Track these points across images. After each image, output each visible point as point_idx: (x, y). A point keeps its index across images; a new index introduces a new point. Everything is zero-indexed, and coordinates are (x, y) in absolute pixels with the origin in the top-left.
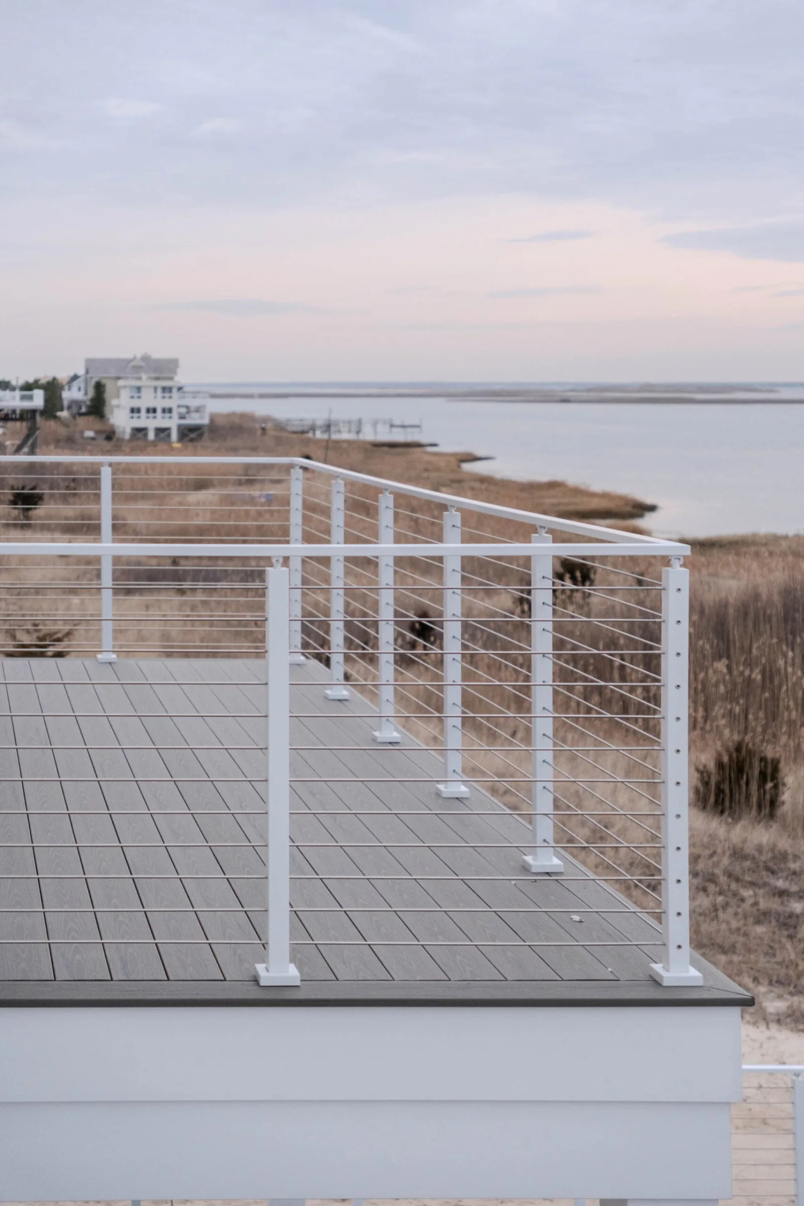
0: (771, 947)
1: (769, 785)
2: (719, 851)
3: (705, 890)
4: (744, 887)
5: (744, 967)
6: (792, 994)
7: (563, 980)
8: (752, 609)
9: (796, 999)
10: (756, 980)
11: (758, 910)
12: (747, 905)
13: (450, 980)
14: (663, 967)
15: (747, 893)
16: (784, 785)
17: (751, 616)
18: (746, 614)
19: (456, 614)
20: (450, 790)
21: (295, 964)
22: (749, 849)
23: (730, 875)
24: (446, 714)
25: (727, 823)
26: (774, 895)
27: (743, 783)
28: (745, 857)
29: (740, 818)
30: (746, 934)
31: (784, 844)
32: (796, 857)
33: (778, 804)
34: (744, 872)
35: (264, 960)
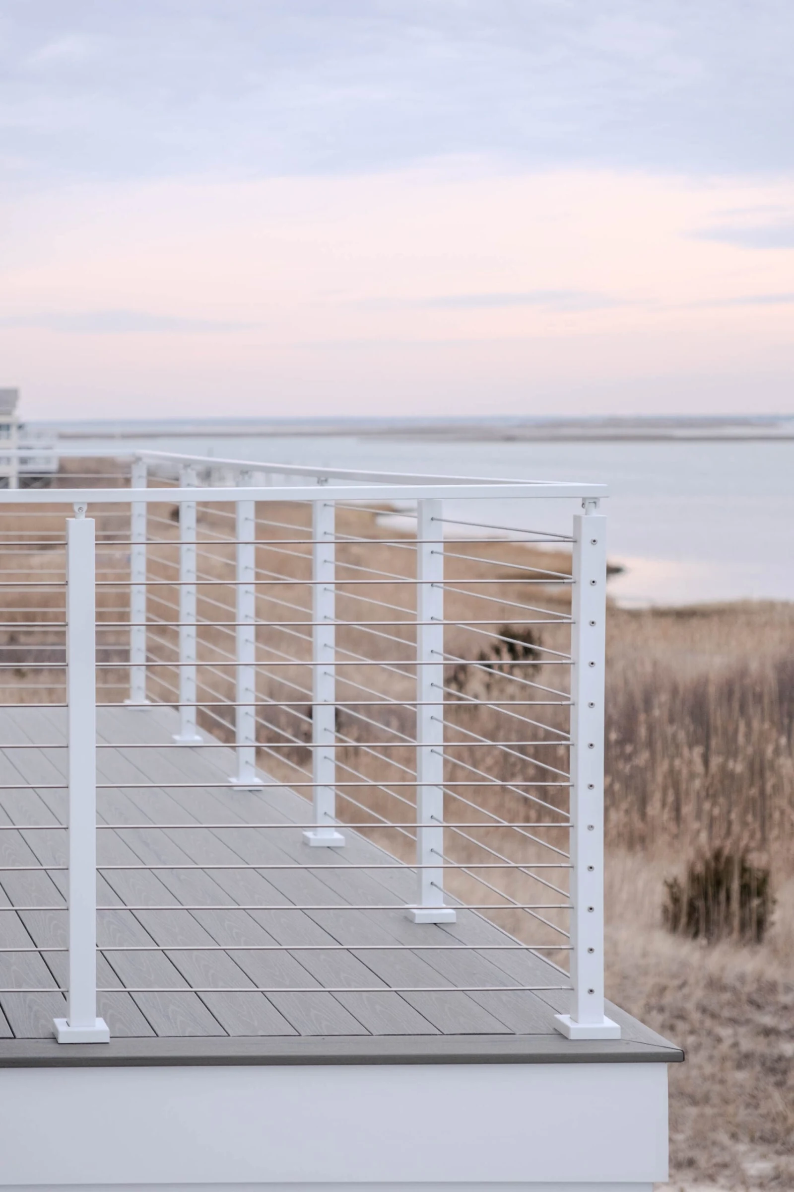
0: (753, 1097)
1: (755, 902)
2: (692, 980)
3: (672, 1028)
4: (721, 1024)
5: (720, 1121)
6: (779, 1153)
7: (444, 1034)
8: (737, 689)
9: (784, 1160)
10: (734, 1136)
11: (739, 1052)
12: (725, 1047)
13: (300, 1035)
14: (571, 1018)
15: (726, 1032)
16: (774, 902)
17: (737, 695)
18: (730, 693)
19: (328, 616)
20: (319, 837)
21: (105, 1020)
22: (729, 978)
23: (704, 1010)
24: (316, 743)
25: (701, 947)
26: (758, 1034)
27: (722, 896)
28: (723, 988)
29: (719, 939)
30: (722, 1082)
31: (774, 972)
32: (788, 989)
33: (767, 924)
34: (722, 1007)
35: (64, 1014)
